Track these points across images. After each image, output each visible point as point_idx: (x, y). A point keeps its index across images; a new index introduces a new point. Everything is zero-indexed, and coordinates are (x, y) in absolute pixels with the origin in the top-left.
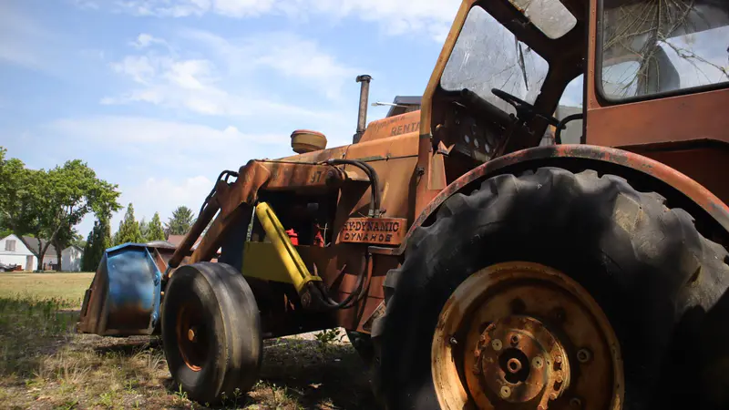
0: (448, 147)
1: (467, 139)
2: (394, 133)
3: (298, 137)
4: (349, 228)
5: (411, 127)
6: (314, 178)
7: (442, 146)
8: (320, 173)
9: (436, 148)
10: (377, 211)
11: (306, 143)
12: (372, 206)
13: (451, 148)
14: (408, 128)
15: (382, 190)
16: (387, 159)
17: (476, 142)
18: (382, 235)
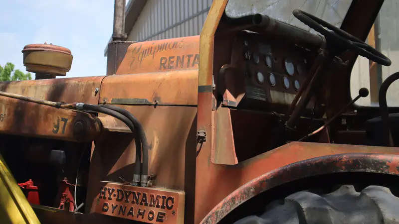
0: (236, 97)
1: (260, 77)
2: (164, 66)
3: (32, 54)
4: (107, 195)
5: (186, 60)
6: (58, 127)
7: (229, 96)
8: (65, 120)
9: (220, 98)
10: (145, 177)
11: (44, 63)
12: (138, 168)
13: (240, 97)
14: (182, 62)
15: (151, 148)
16: (155, 105)
17: (272, 79)
18: (151, 213)
